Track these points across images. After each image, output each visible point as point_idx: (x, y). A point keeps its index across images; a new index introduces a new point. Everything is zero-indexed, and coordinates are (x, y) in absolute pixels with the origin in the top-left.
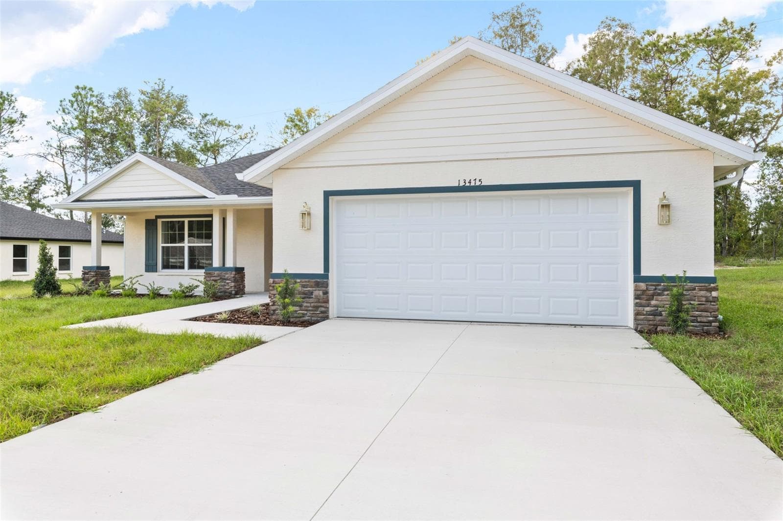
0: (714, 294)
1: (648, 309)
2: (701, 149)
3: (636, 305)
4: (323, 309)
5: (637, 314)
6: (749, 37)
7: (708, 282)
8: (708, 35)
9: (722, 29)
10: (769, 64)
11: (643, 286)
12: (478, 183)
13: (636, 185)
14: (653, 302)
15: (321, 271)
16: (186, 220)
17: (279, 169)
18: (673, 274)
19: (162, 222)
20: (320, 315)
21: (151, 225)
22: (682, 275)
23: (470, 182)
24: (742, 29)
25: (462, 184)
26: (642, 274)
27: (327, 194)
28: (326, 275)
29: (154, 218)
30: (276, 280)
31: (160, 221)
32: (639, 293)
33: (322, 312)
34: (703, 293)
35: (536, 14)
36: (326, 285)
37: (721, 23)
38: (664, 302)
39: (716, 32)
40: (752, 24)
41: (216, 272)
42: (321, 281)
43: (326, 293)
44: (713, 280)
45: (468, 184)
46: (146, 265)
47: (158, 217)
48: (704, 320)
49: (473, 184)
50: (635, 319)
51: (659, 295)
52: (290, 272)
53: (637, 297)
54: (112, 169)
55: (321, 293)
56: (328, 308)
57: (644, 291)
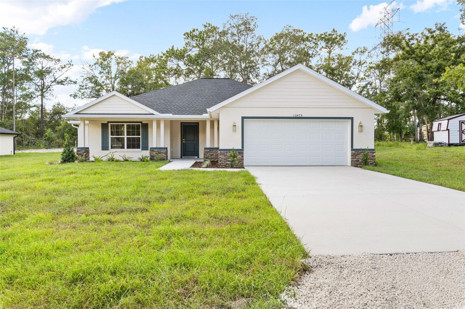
0: (374, 154)
1: (355, 159)
2: (371, 108)
3: (352, 158)
4: (241, 163)
5: (352, 161)
6: (343, 38)
7: (372, 151)
8: (326, 36)
9: (332, 34)
10: (353, 54)
11: (354, 152)
12: (301, 116)
13: (352, 119)
14: (357, 157)
15: (241, 148)
16: (125, 124)
17: (222, 107)
18: (364, 148)
19: (111, 125)
20: (240, 165)
21: (104, 126)
22: (367, 148)
23: (298, 116)
24: (340, 35)
25: (295, 116)
26: (354, 148)
27: (243, 118)
28: (242, 150)
29: (107, 123)
30: (222, 152)
31: (110, 124)
32: (353, 154)
33: (241, 164)
34: (371, 154)
35: (255, 19)
36: (243, 153)
37: (332, 31)
38: (360, 157)
39: (330, 35)
40: (345, 33)
41: (156, 150)
42: (241, 152)
43: (243, 156)
44: (374, 150)
45: (297, 116)
46: (102, 147)
47: (108, 122)
48: (371, 162)
49: (299, 116)
50: (351, 163)
51: (359, 155)
52: (234, 148)
53: (352, 156)
54: (99, 99)
55: (241, 156)
56: (243, 162)
57: (354, 154)
